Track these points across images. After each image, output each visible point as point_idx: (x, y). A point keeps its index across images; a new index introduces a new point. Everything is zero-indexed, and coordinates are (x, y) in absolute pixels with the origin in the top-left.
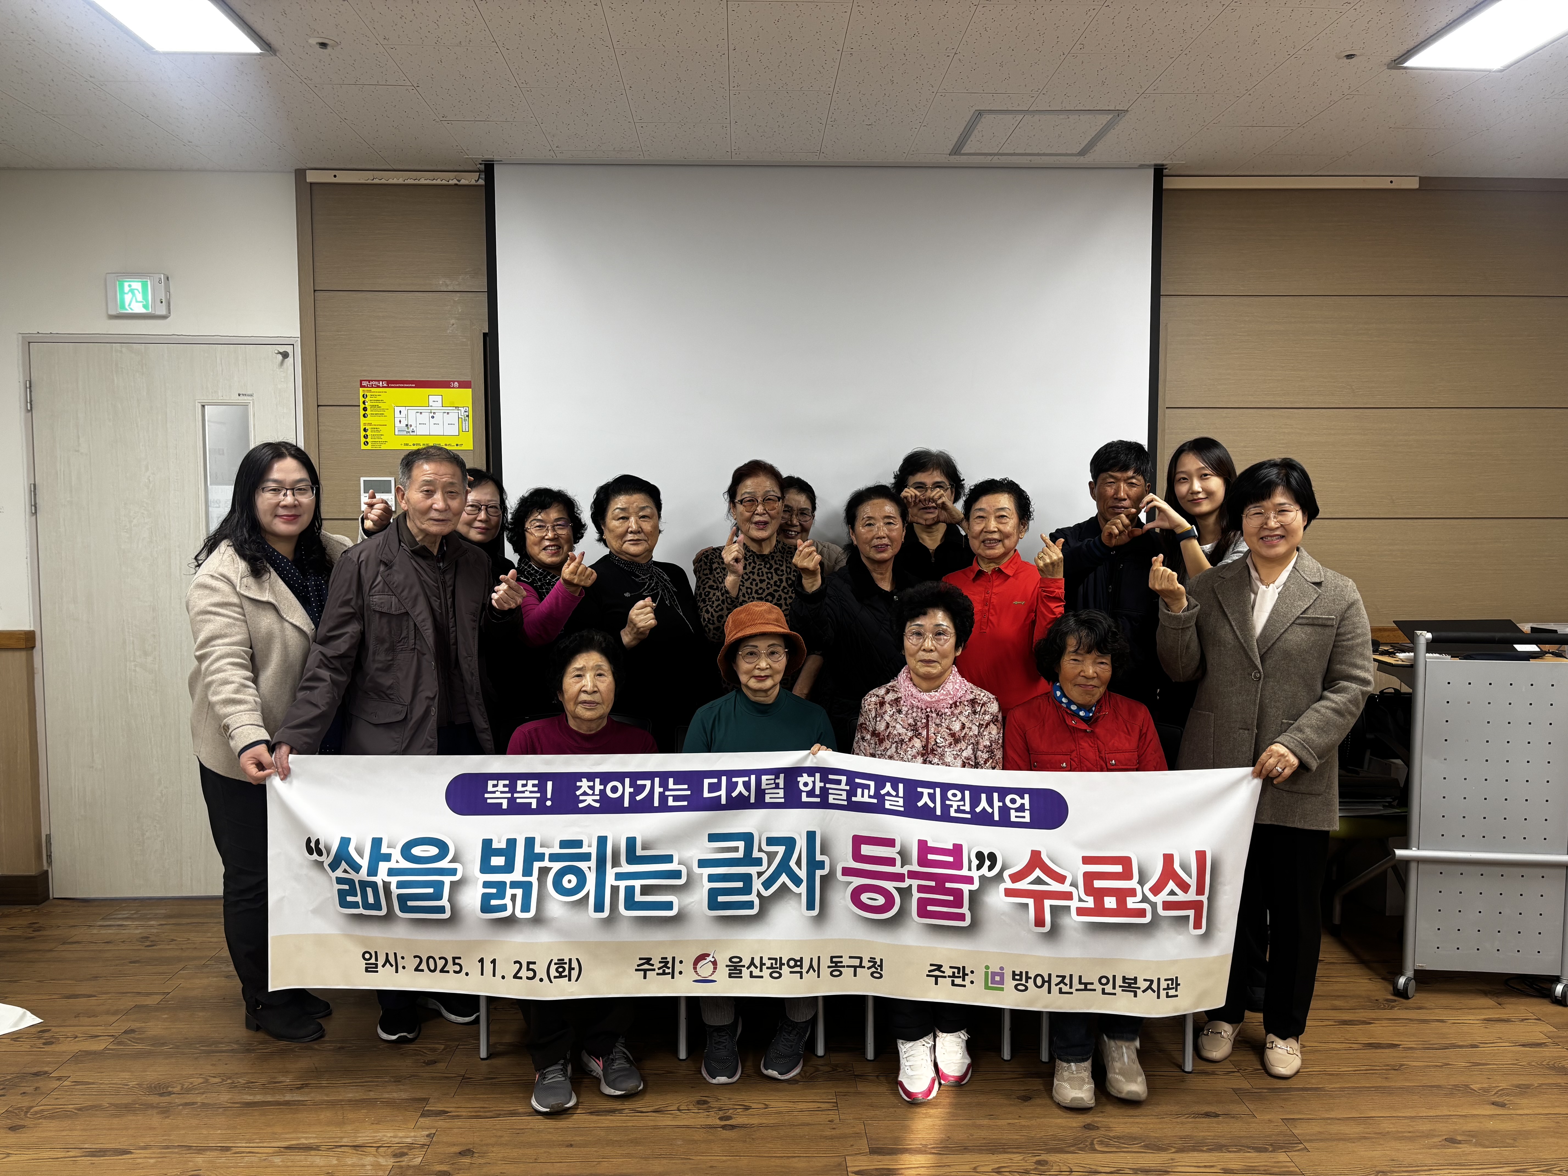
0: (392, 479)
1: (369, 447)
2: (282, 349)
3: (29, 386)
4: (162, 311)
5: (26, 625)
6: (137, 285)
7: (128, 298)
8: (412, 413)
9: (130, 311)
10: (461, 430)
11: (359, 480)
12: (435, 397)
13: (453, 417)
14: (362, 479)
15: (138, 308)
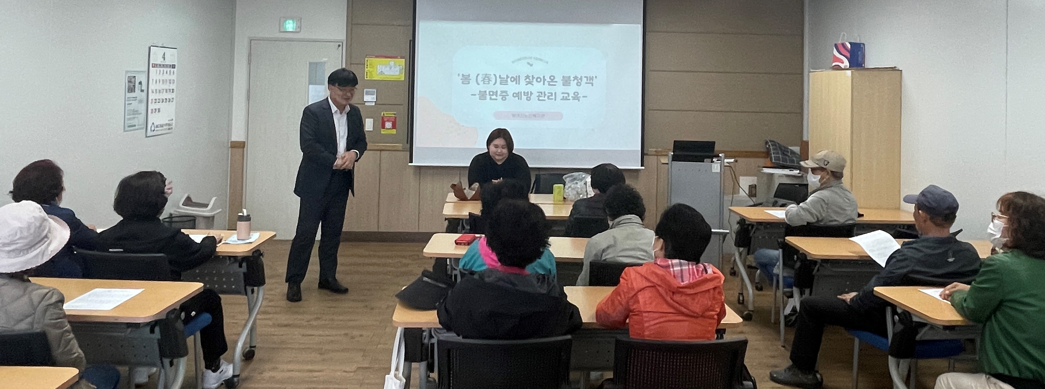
0: (375, 90)
1: (368, 79)
2: (338, 44)
3: (250, 55)
4: (298, 30)
5: (242, 139)
6: (291, 21)
7: (287, 26)
8: (384, 67)
9: (288, 30)
10: (401, 73)
11: (364, 91)
12: (392, 62)
13: (398, 69)
14: (365, 90)
15: (291, 30)
